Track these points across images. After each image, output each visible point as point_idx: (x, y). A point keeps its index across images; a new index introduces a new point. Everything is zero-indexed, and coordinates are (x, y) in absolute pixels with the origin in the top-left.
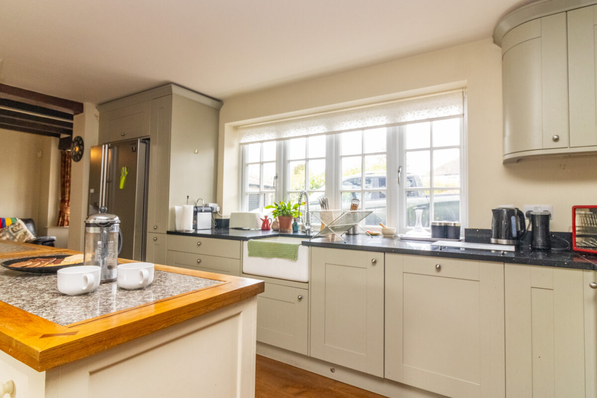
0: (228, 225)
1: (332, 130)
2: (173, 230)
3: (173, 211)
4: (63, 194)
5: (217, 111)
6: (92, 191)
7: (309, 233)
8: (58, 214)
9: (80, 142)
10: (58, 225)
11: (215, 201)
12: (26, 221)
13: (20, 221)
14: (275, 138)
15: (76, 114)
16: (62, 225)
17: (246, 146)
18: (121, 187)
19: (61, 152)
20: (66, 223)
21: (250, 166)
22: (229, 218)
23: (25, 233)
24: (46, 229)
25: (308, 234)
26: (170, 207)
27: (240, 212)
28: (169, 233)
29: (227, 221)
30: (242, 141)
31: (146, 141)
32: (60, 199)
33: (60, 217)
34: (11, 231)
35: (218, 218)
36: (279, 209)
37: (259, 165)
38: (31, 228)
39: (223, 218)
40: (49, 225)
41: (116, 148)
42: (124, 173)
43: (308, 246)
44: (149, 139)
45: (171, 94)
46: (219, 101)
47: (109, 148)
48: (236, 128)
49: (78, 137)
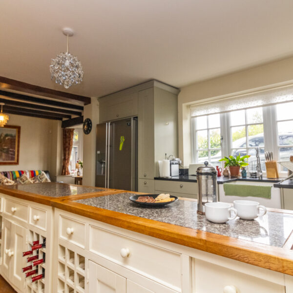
0: (188, 173)
1: (270, 103)
2: (158, 177)
3: (157, 164)
4: (65, 155)
5: (176, 95)
6: (99, 152)
7: (262, 178)
8: (62, 168)
9: (90, 122)
10: (62, 174)
11: (178, 157)
12: (46, 172)
13: (43, 172)
14: (219, 111)
15: (85, 105)
16: (65, 174)
17: (195, 118)
18: (121, 149)
19: (63, 129)
20: (67, 173)
21: (198, 132)
22: (188, 168)
23: (46, 179)
24: (56, 177)
25: (260, 179)
26: (155, 161)
27: (193, 164)
28: (156, 179)
29: (187, 170)
30: (193, 115)
31: (136, 118)
32: (63, 158)
33: (63, 169)
34: (39, 178)
35: (181, 168)
36: (230, 161)
37: (207, 130)
38: (48, 176)
39: (184, 168)
40: (57, 174)
41: (114, 124)
42: (122, 140)
43: (280, 188)
44: (137, 117)
45: (153, 87)
46: (178, 89)
47: (111, 124)
48: (189, 106)
49: (88, 119)
